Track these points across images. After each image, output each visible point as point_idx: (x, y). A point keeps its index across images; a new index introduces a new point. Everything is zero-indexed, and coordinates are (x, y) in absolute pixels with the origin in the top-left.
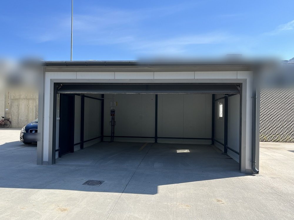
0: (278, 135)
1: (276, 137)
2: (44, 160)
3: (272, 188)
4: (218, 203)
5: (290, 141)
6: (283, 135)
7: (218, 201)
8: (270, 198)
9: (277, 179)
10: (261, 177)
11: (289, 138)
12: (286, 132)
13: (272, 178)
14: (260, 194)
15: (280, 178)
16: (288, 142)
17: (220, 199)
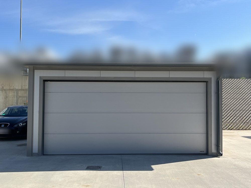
0: (232, 123)
1: (231, 126)
2: (33, 152)
3: (235, 165)
4: (199, 176)
5: (242, 128)
6: (236, 124)
7: (199, 175)
8: (235, 172)
9: (238, 159)
10: (224, 158)
11: (242, 126)
12: (239, 120)
13: (233, 158)
14: (227, 169)
15: (239, 158)
16: (241, 130)
17: (199, 174)
